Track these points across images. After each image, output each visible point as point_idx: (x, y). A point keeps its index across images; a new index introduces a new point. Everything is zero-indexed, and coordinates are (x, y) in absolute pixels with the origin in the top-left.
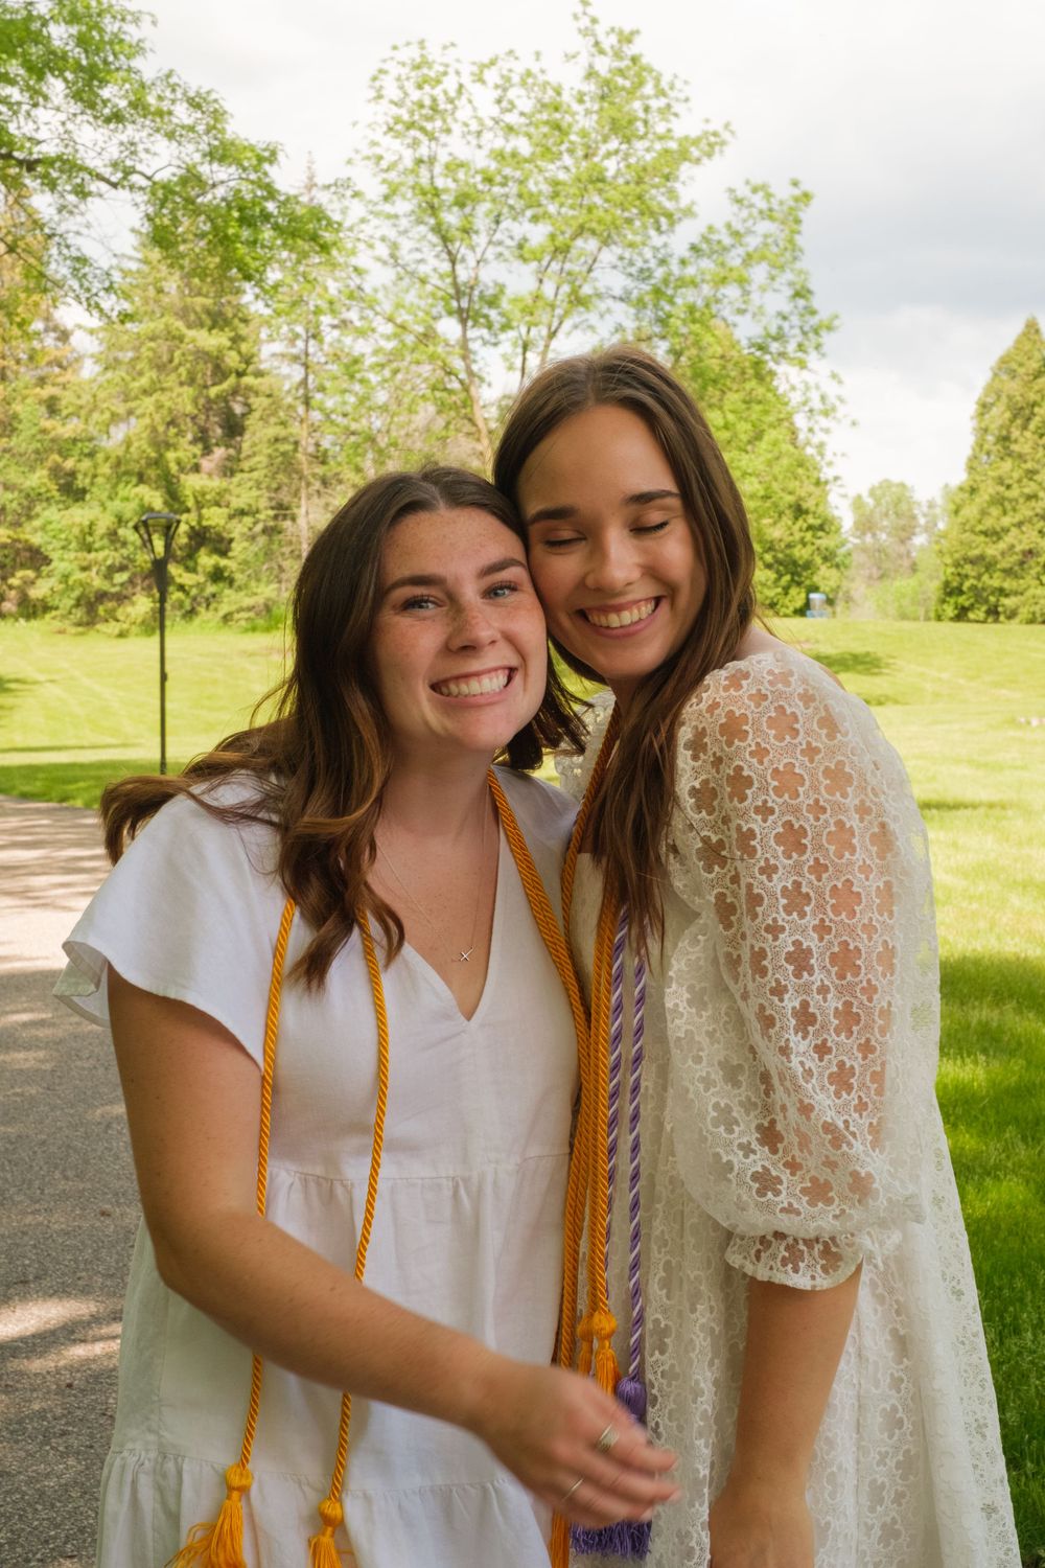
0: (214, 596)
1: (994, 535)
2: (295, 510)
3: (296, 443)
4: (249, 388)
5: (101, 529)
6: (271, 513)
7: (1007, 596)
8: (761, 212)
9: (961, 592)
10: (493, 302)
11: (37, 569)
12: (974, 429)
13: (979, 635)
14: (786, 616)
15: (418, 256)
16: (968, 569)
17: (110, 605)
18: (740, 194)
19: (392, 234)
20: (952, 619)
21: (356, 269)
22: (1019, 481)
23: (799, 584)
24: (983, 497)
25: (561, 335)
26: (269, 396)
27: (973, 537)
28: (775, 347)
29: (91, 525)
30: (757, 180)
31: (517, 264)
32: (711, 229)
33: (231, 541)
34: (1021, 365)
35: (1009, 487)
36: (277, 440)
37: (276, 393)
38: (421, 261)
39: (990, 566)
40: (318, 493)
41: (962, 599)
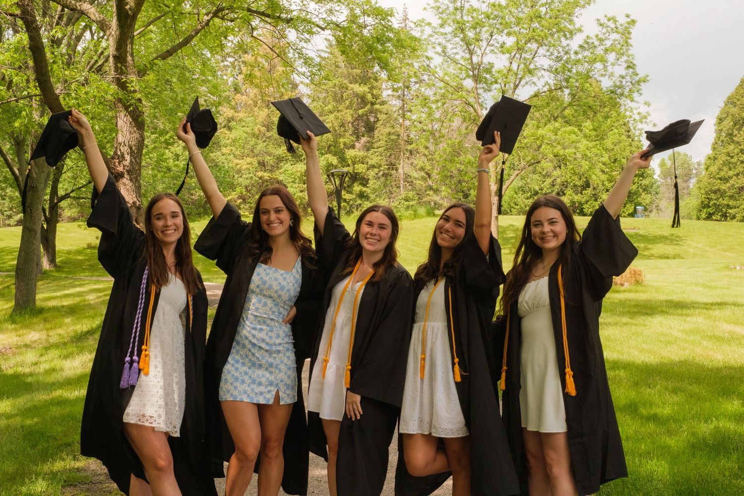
0: (360, 205)
1: (725, 180)
2: (398, 166)
3: (399, 135)
4: (378, 110)
6: (386, 167)
7: (731, 208)
8: (612, 30)
9: (709, 207)
10: (488, 72)
12: (716, 130)
13: (717, 227)
14: (625, 217)
15: (455, 51)
16: (713, 196)
18: (602, 21)
19: (443, 42)
20: (704, 219)
21: (427, 57)
22: (738, 154)
23: (631, 202)
24: (719, 162)
25: (520, 87)
26: (386, 114)
27: (715, 181)
28: (619, 91)
30: (610, 15)
31: (499, 55)
32: (588, 37)
33: (369, 179)
34: (738, 100)
35: (732, 157)
36: (390, 134)
37: (390, 113)
38: (456, 53)
39: (722, 194)
40: (408, 158)
41: (709, 210)
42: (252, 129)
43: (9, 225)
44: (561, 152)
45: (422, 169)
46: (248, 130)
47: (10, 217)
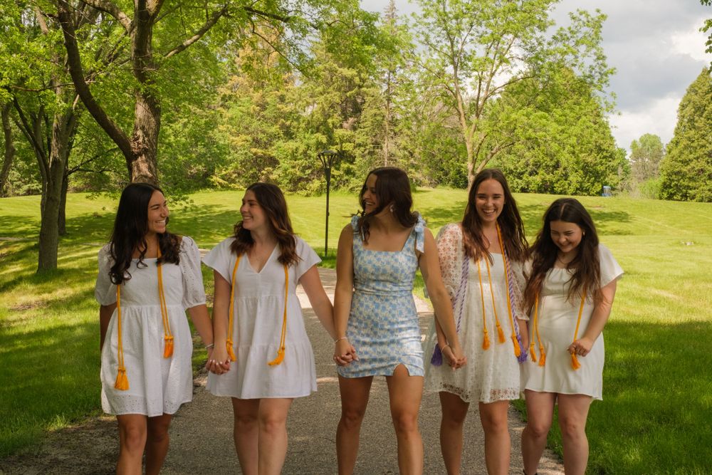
0: (347, 180)
1: (686, 162)
2: (383, 145)
3: (384, 116)
4: (365, 92)
5: (301, 151)
7: (691, 189)
8: (584, 23)
9: (671, 187)
10: (470, 59)
11: (274, 167)
12: (678, 116)
13: (677, 206)
14: (592, 195)
15: (437, 39)
16: (674, 177)
17: (303, 183)
18: (575, 15)
19: (427, 31)
20: (666, 199)
21: (411, 45)
23: (599, 181)
24: (681, 146)
25: (496, 74)
26: (373, 96)
27: (677, 163)
28: (589, 80)
29: (297, 149)
30: (582, 10)
31: (478, 44)
32: (561, 29)
33: (355, 157)
34: (700, 88)
35: (693, 141)
36: (375, 115)
37: (376, 95)
38: (439, 42)
39: (684, 176)
40: (392, 137)
41: (670, 190)
42: (248, 108)
43: (18, 195)
44: (533, 135)
45: (405, 148)
46: (244, 109)
47: (19, 187)
